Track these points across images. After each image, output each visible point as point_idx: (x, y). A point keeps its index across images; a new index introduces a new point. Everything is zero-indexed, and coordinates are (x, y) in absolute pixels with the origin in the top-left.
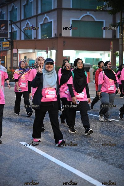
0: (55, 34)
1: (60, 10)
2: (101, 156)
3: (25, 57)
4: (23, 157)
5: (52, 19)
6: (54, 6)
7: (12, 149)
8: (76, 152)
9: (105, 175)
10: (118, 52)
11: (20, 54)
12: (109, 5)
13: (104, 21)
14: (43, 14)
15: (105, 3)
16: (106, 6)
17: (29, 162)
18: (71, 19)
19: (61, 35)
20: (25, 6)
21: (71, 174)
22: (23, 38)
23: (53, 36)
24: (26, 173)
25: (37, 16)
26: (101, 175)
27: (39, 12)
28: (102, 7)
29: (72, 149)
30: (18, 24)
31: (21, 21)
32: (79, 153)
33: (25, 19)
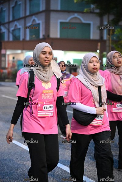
0: (44, 36)
1: (48, 11)
2: (90, 154)
3: (14, 58)
4: (14, 155)
5: (40, 21)
6: (42, 7)
7: (3, 147)
8: (66, 150)
9: (94, 172)
10: (105, 53)
11: (8, 55)
12: (97, 8)
13: (91, 23)
14: (31, 15)
15: (92, 6)
16: (93, 9)
17: (20, 160)
18: (59, 21)
19: (49, 36)
20: (13, 8)
21: (62, 170)
22: (11, 39)
23: (41, 37)
24: (17, 170)
25: (25, 18)
26: (90, 171)
27: (28, 14)
28: (90, 9)
29: (61, 147)
30: (7, 25)
31: (9, 23)
32: (68, 151)
33: (14, 21)
